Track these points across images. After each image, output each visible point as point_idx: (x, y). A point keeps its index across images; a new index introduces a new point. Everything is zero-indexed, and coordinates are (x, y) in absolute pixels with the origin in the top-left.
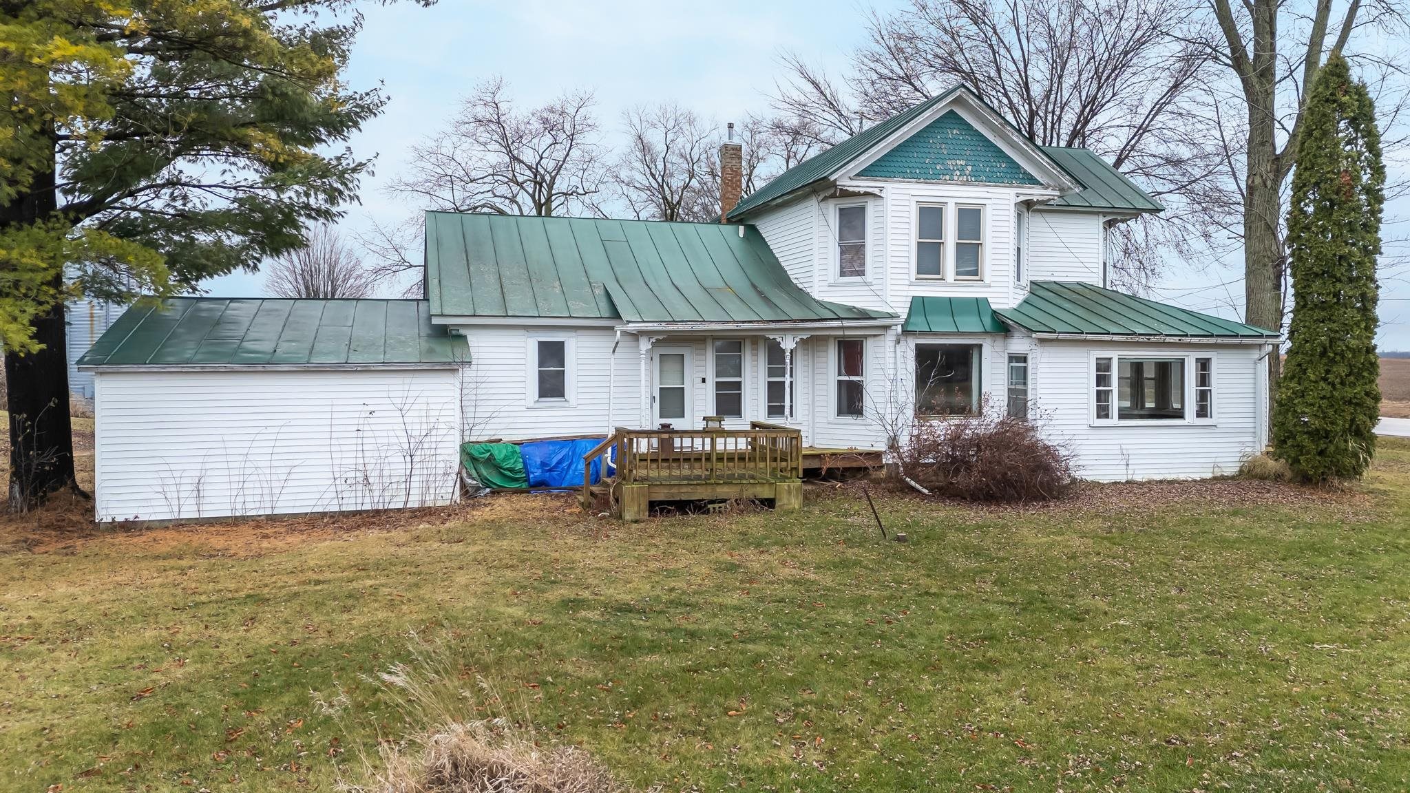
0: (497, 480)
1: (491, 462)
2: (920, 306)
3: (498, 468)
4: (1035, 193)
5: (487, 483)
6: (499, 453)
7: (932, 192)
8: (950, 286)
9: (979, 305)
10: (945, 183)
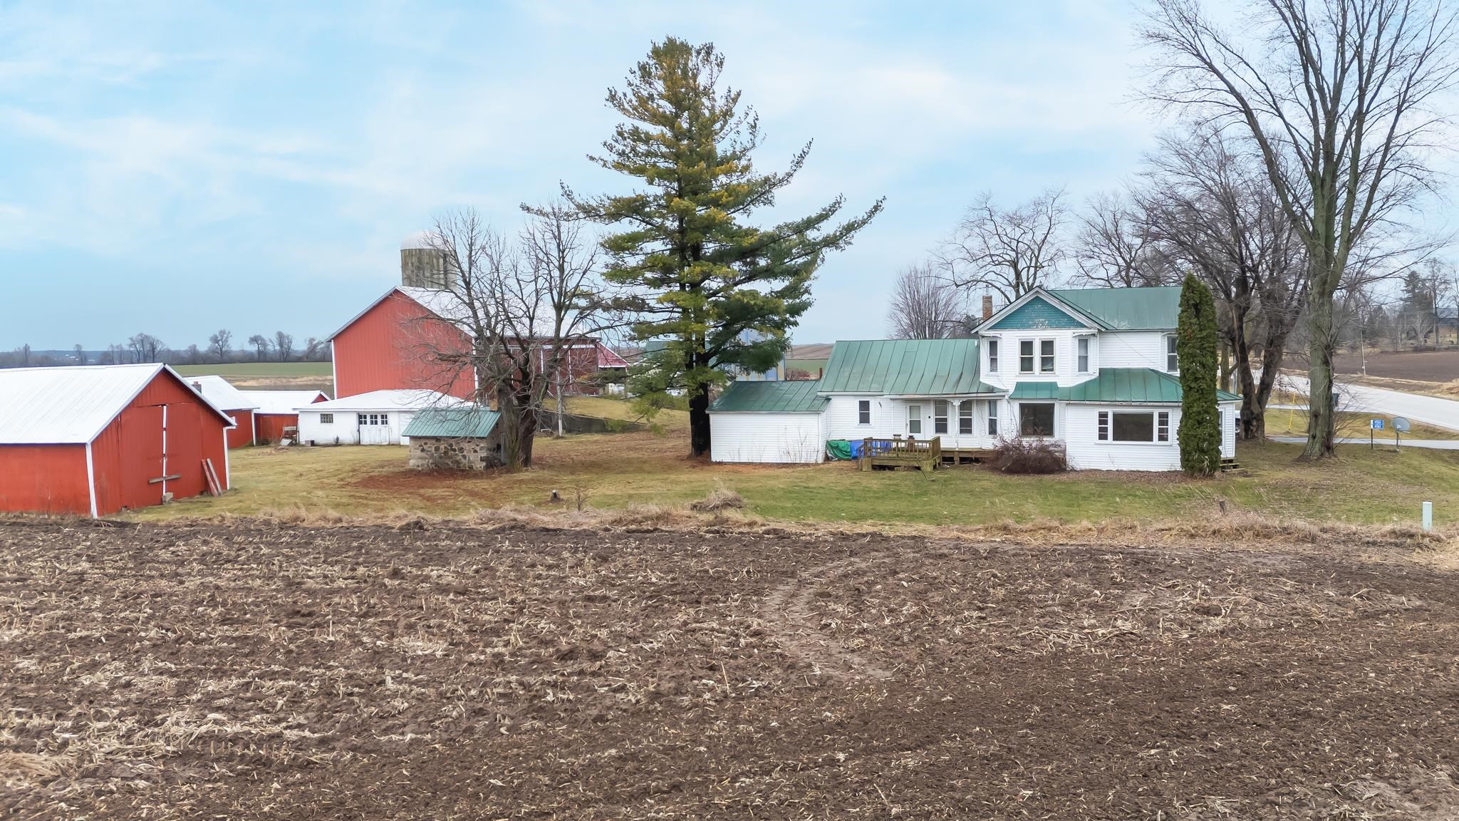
0: (840, 455)
1: (837, 447)
2: (1020, 387)
3: (841, 451)
4: (1084, 331)
5: (836, 456)
6: (841, 445)
7: (1027, 335)
8: (1037, 377)
9: (1052, 386)
10: (1034, 329)
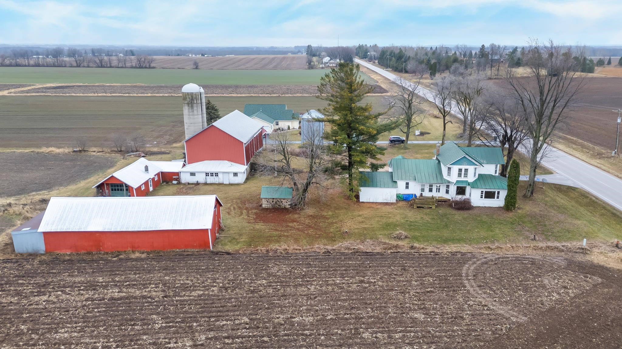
1: (400, 197)
2: (458, 182)
4: (477, 166)
5: (399, 200)
8: (462, 179)
9: (467, 181)
10: (462, 165)
